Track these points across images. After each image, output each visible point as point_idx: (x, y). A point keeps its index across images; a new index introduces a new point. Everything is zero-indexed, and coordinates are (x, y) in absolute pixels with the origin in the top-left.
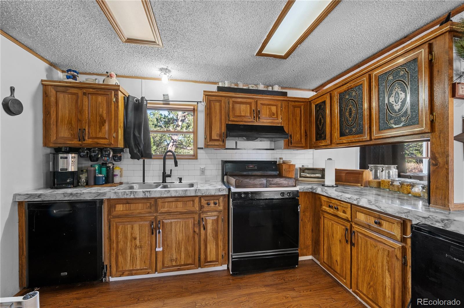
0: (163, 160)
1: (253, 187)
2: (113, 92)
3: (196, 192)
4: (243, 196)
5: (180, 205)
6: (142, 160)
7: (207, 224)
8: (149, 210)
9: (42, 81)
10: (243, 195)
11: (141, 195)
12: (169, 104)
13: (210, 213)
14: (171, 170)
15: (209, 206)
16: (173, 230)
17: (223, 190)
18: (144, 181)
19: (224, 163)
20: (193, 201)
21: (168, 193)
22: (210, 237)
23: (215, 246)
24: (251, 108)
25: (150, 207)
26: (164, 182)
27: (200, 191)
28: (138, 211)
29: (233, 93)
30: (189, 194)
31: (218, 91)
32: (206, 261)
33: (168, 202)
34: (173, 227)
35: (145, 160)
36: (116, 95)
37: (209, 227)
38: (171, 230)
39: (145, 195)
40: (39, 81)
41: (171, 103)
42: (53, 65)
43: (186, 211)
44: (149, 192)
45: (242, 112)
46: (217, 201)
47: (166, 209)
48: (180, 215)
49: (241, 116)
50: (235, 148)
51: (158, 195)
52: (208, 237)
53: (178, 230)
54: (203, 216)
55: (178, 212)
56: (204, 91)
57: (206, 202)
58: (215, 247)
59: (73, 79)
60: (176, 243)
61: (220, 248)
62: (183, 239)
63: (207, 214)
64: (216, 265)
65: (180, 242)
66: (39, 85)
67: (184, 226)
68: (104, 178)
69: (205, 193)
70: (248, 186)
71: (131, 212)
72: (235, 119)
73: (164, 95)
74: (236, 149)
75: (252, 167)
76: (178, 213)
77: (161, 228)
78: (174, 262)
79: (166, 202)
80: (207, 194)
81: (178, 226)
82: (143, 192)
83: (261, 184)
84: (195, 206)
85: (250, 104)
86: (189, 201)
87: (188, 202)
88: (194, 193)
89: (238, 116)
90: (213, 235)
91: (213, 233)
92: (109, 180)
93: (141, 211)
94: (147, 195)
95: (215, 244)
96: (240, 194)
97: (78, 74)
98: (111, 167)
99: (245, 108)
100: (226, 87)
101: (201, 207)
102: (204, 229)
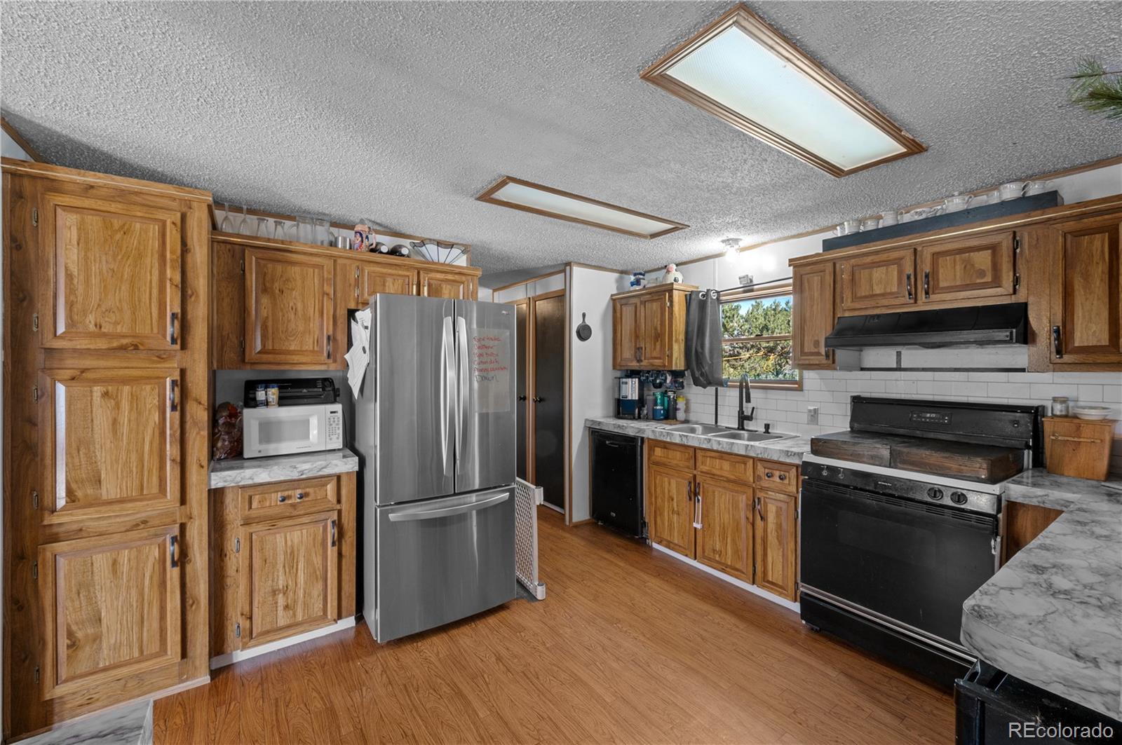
0: (738, 389)
1: (852, 461)
2: (667, 294)
3: (746, 448)
4: (825, 473)
5: (726, 465)
6: (714, 388)
7: (767, 511)
8: (687, 464)
9: (612, 295)
10: (824, 471)
11: (677, 440)
12: (752, 291)
13: (773, 494)
14: (753, 408)
15: (771, 479)
16: (716, 505)
17: (795, 454)
18: (716, 422)
19: (857, 401)
20: (745, 464)
21: (708, 443)
22: (772, 538)
23: (781, 557)
24: (900, 272)
25: (688, 460)
26: (741, 427)
27: (753, 449)
28: (675, 462)
29: (853, 247)
30: (736, 451)
31: (823, 251)
32: (765, 579)
33: (710, 457)
34: (716, 499)
35: (719, 388)
36: (671, 297)
37: (771, 518)
38: (714, 502)
39: (682, 440)
40: (608, 297)
41: (755, 287)
42: (622, 272)
43: (734, 477)
44: (687, 436)
45: (875, 287)
46: (787, 474)
47: (707, 468)
48: (726, 483)
49: (873, 296)
50: (895, 366)
51: (696, 444)
52: (770, 538)
53: (722, 506)
54: (759, 494)
55: (722, 476)
56: (790, 260)
57: (767, 471)
58: (781, 560)
59: (637, 285)
60: (720, 527)
61: (790, 565)
62: (729, 522)
63: (767, 494)
64: (783, 595)
65: (726, 525)
66: (609, 301)
67: (731, 501)
68: (662, 412)
69: (761, 453)
70: (840, 456)
71: (669, 460)
72: (857, 305)
73: (740, 278)
74: (899, 369)
75: (933, 418)
76: (725, 479)
77: (701, 493)
78: (717, 556)
79: (707, 457)
80: (765, 456)
81: (723, 499)
82: (680, 436)
83: (872, 457)
84: (748, 474)
85: (898, 262)
86: (738, 462)
87: (737, 464)
88: (744, 449)
89: (866, 297)
90: (778, 536)
91: (778, 533)
92: (669, 415)
93: (678, 462)
94: (685, 442)
95: (781, 554)
96: (818, 467)
97: (644, 275)
98: (672, 397)
99: (883, 276)
100: (847, 236)
101: (757, 478)
102: (762, 518)
